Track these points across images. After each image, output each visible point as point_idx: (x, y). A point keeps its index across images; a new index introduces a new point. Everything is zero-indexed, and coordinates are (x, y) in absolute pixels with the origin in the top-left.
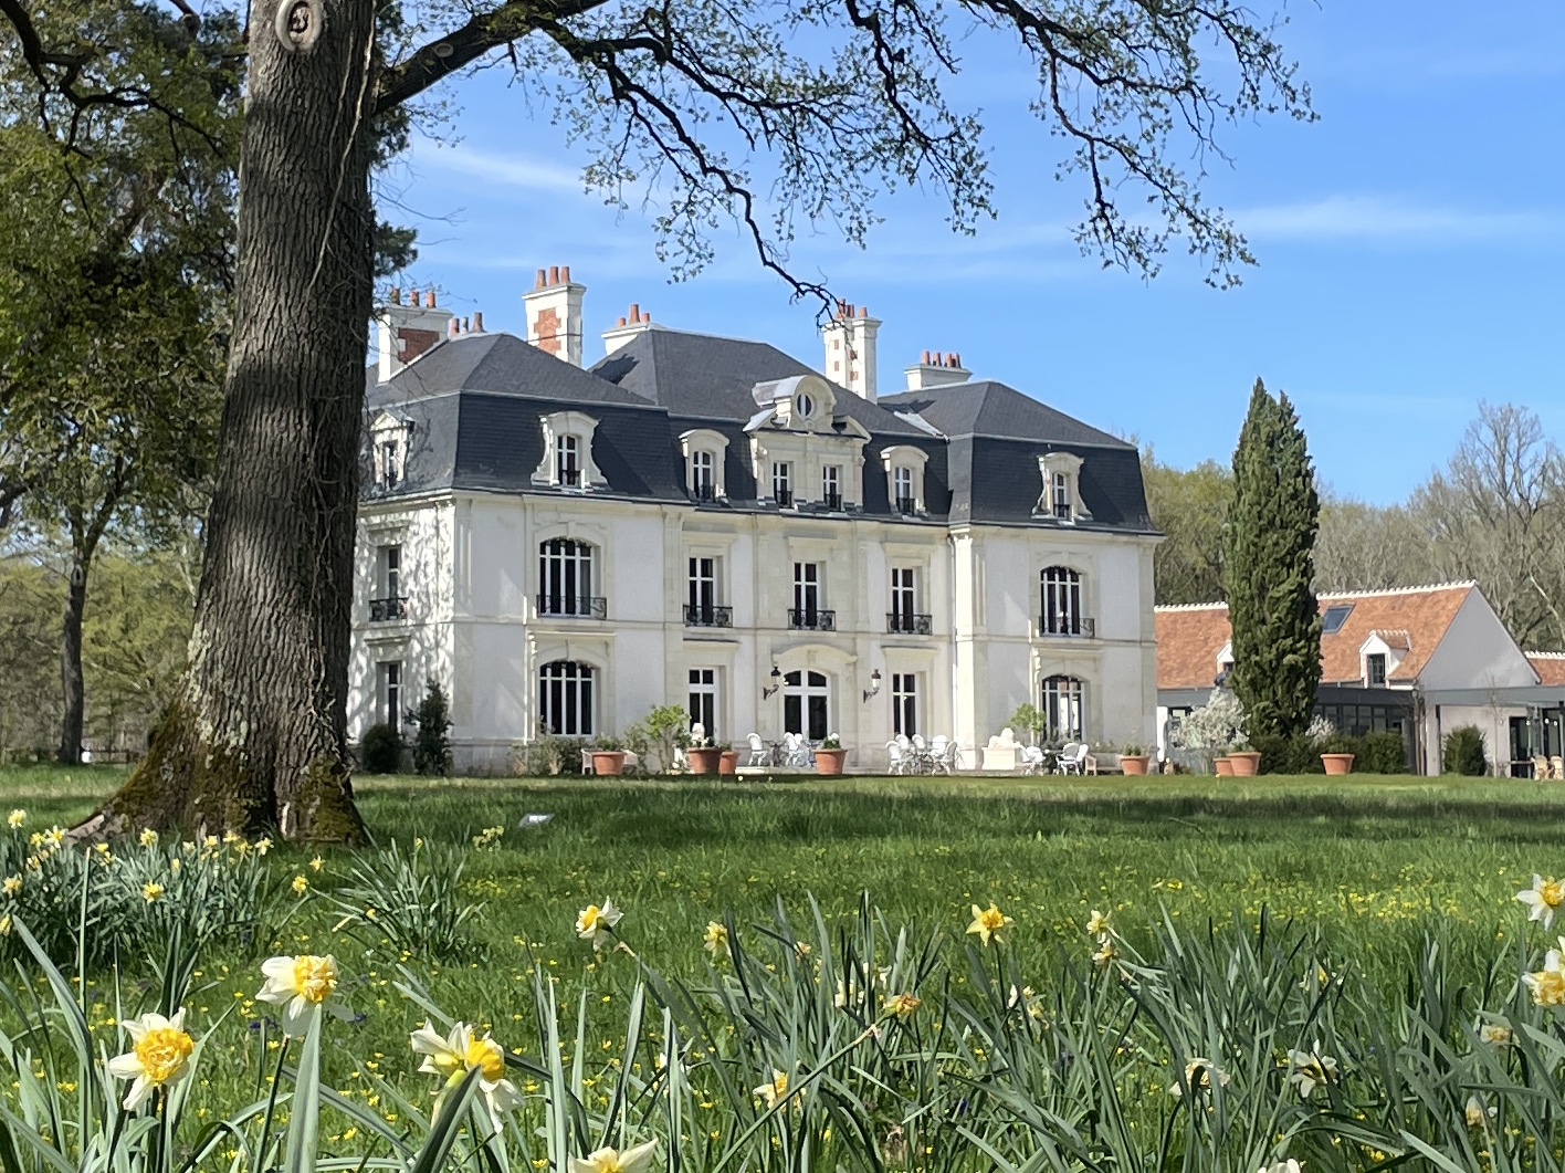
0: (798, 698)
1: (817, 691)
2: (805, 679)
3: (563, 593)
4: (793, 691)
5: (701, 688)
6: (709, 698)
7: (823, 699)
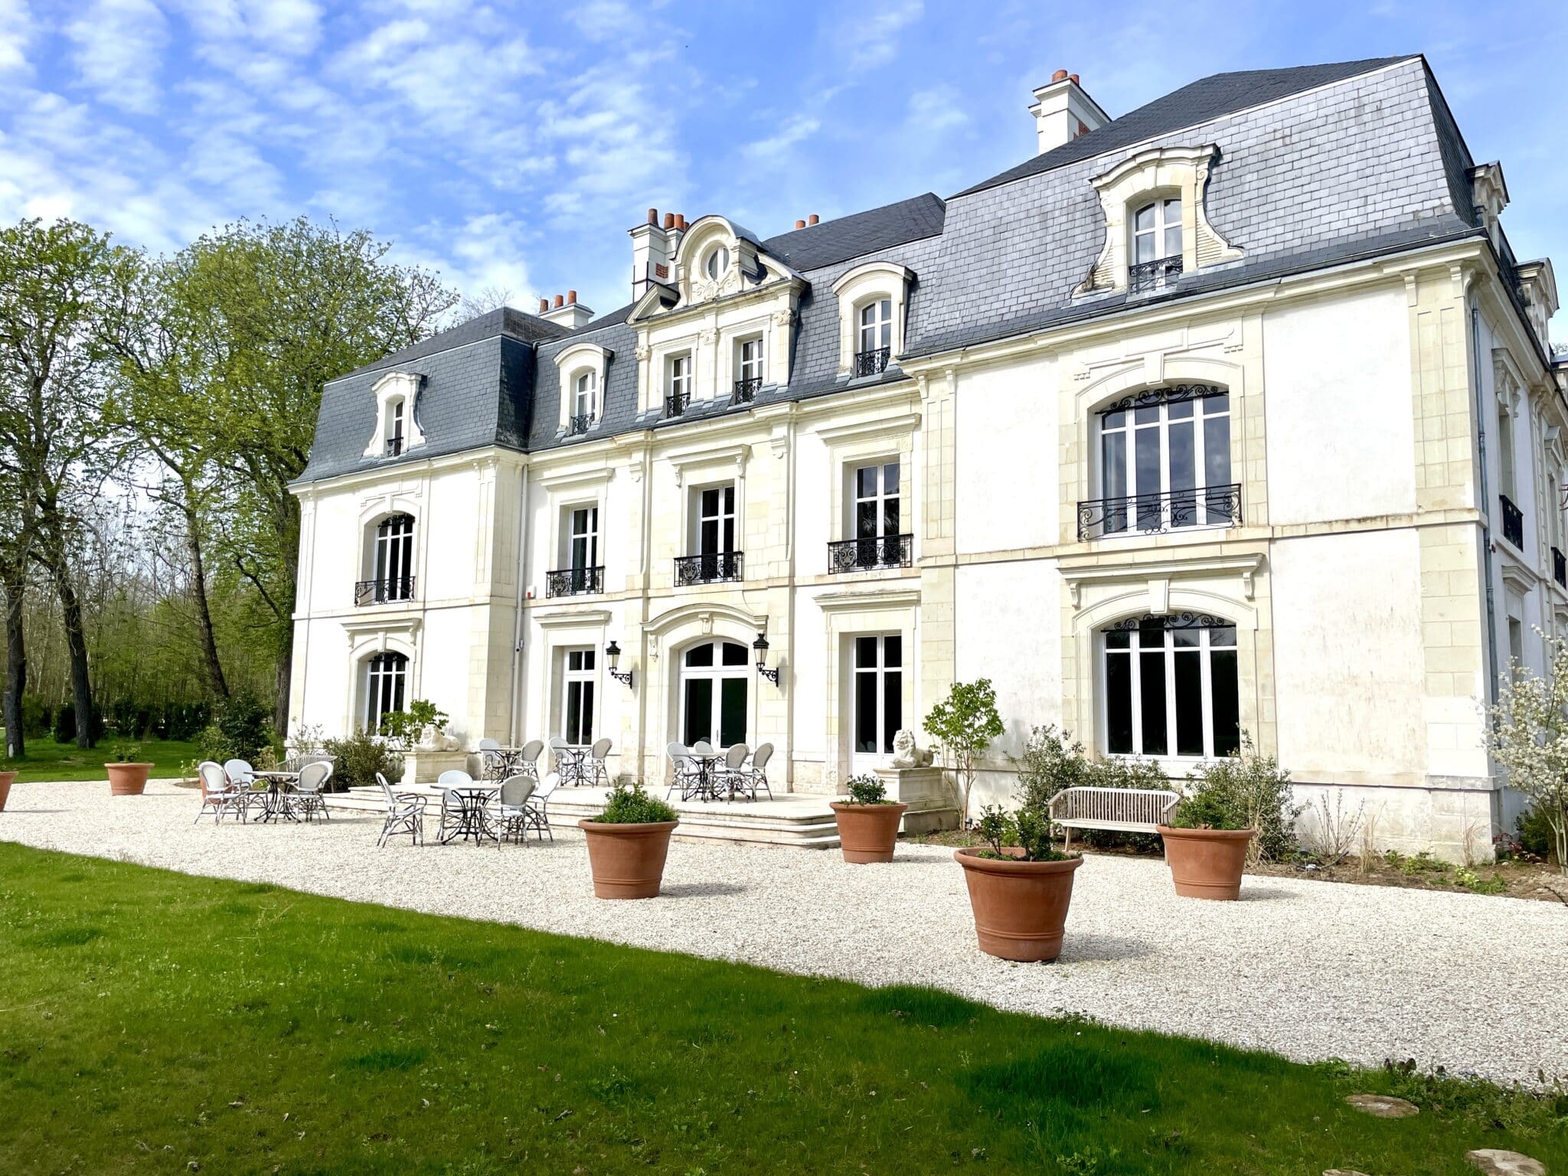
0: (707, 683)
1: (735, 672)
2: (718, 654)
3: (400, 575)
4: (699, 673)
5: (582, 676)
6: (589, 686)
7: (743, 682)
